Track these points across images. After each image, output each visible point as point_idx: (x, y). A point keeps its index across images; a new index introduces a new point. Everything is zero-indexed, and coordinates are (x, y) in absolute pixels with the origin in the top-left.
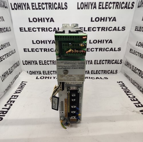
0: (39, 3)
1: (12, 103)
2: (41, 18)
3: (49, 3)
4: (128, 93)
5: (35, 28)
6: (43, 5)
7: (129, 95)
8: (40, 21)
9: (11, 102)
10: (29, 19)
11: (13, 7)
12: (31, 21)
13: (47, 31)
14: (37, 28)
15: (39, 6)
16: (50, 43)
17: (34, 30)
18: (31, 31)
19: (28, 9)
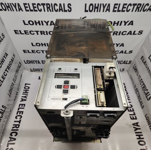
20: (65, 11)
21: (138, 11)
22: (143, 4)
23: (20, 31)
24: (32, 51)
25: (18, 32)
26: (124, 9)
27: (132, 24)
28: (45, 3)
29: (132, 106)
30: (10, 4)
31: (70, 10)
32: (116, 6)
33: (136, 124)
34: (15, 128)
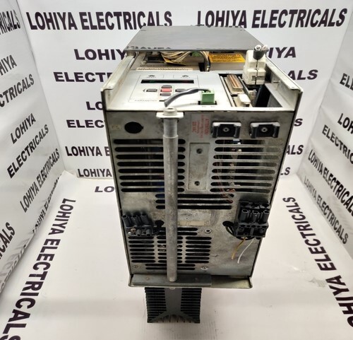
21: (302, 26)
22: (310, 11)
23: (66, 74)
24: (87, 121)
25: (62, 77)
26: (274, 22)
27: (294, 55)
28: (122, 10)
29: (319, 243)
30: (54, 14)
31: (168, 24)
32: (258, 15)
33: (335, 281)
34: (30, 291)
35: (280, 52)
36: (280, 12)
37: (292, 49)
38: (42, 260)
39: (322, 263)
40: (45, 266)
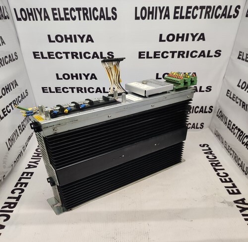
0: (65, 9)
1: (23, 187)
2: (71, 36)
3: (85, 9)
4: (217, 168)
5: (61, 53)
6: (73, 11)
7: (219, 171)
8: (69, 40)
9: (21, 186)
10: (49, 36)
11: (19, 16)
12: (52, 40)
13: (81, 58)
14: (64, 53)
15: (66, 14)
16: (87, 79)
17: (59, 55)
18: (54, 58)
19: (47, 19)
20: (109, 19)
21: (209, 18)
22: (214, 7)
23: (42, 53)
24: (56, 88)
25: (39, 55)
26: (189, 15)
27: (204, 39)
28: (82, 7)
29: (227, 175)
30: (34, 9)
31: (114, 17)
32: (177, 10)
33: (241, 202)
34: (7, 209)
35: (194, 37)
36: (193, 8)
37: (202, 34)
38: (18, 187)
39: (230, 189)
40: (20, 191)
